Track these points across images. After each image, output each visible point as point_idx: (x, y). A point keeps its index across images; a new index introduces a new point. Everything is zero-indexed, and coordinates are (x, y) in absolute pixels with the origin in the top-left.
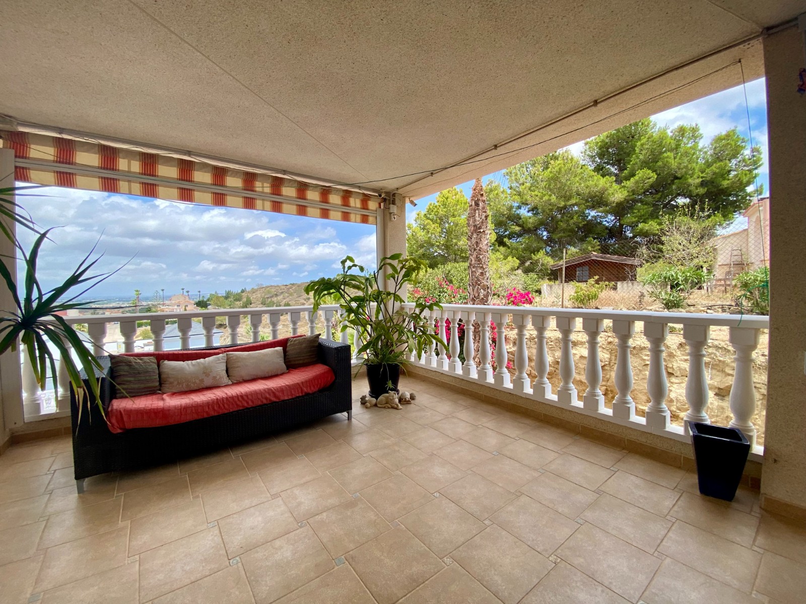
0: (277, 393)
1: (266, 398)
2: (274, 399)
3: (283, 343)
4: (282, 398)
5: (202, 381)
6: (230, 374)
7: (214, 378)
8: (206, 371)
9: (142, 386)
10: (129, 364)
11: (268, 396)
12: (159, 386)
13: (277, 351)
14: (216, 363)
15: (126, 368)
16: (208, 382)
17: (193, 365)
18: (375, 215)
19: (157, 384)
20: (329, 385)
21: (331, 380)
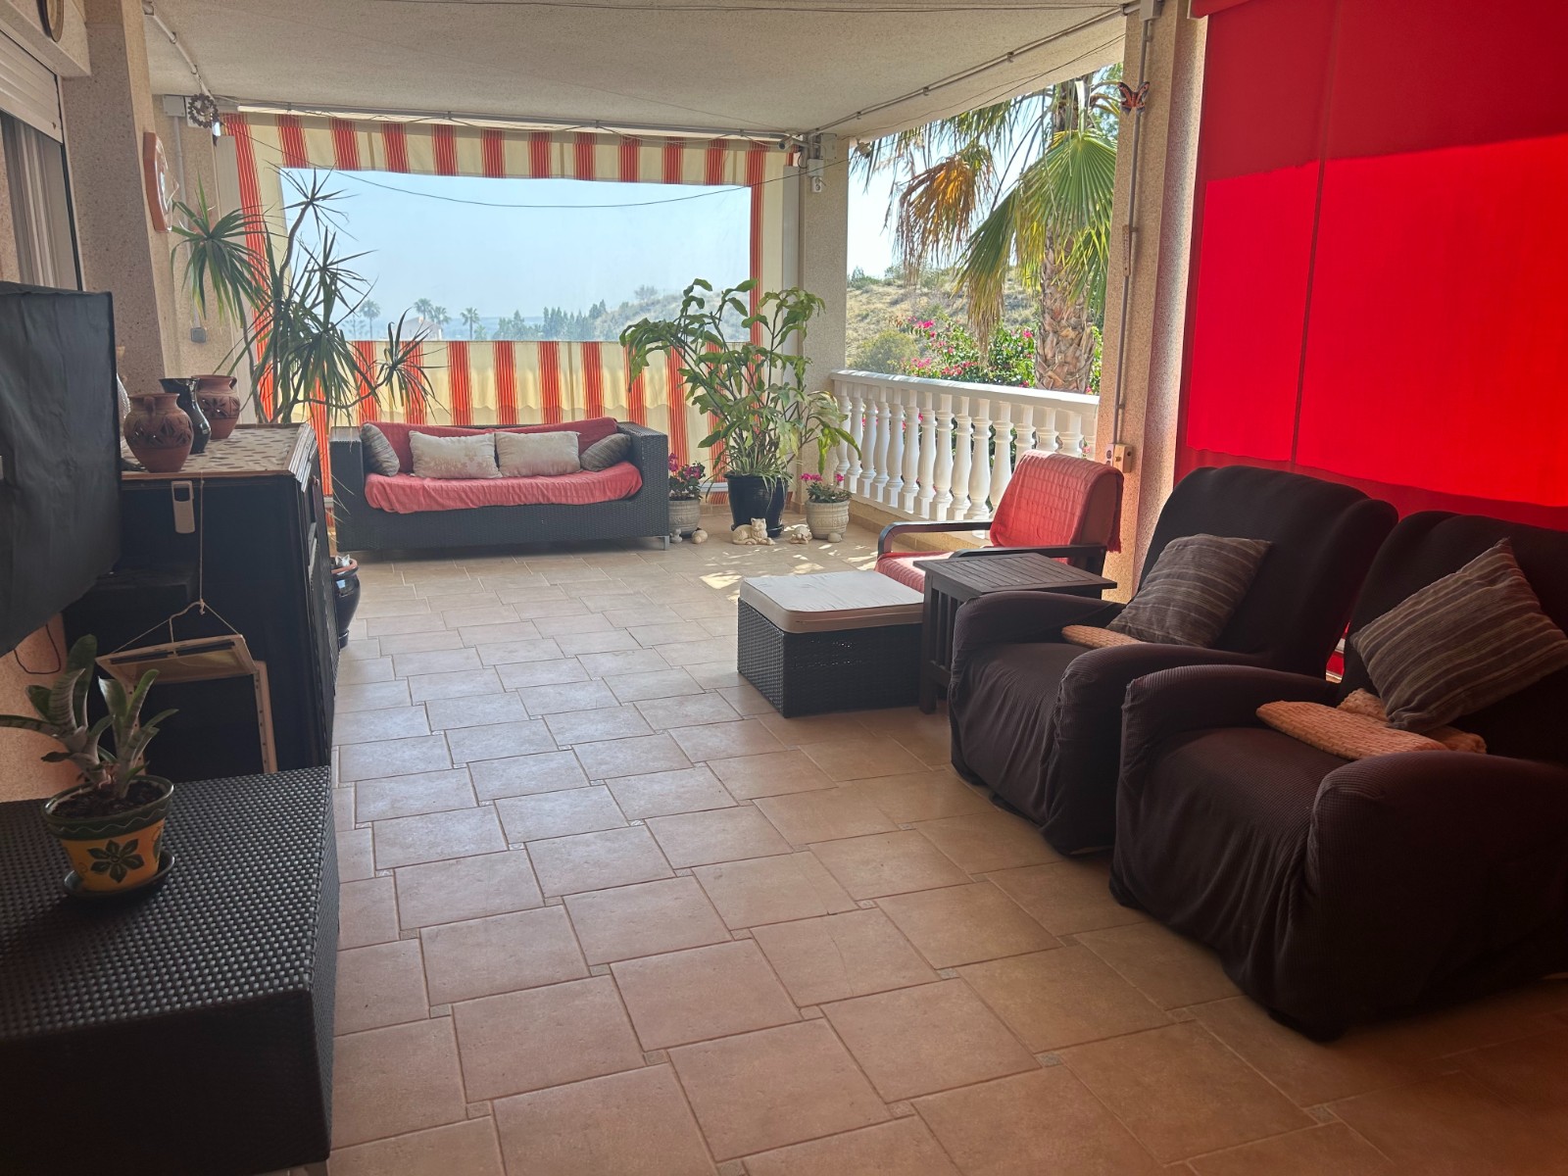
2: (553, 499)
3: (580, 428)
6: (502, 463)
7: (480, 465)
8: (471, 453)
11: (546, 494)
13: (574, 437)
14: (485, 447)
16: (472, 469)
17: (453, 443)
20: (633, 492)
21: (636, 486)
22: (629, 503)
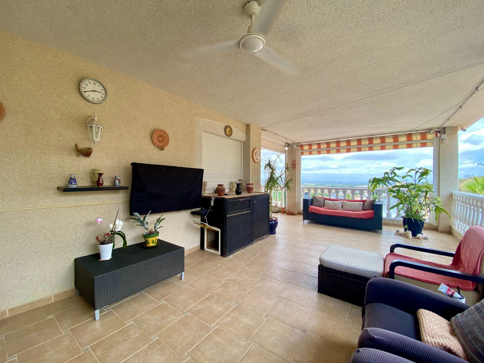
0: (350, 215)
1: (346, 215)
2: (349, 216)
3: (364, 202)
4: (352, 216)
5: (333, 207)
6: (343, 207)
7: (337, 207)
8: (335, 205)
9: (318, 204)
10: (316, 199)
11: (347, 214)
12: (323, 206)
13: (360, 203)
14: (339, 204)
15: (315, 199)
16: (335, 208)
17: (332, 202)
18: (432, 141)
19: (323, 205)
20: (371, 217)
21: (372, 216)
22: (370, 220)
